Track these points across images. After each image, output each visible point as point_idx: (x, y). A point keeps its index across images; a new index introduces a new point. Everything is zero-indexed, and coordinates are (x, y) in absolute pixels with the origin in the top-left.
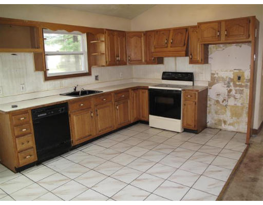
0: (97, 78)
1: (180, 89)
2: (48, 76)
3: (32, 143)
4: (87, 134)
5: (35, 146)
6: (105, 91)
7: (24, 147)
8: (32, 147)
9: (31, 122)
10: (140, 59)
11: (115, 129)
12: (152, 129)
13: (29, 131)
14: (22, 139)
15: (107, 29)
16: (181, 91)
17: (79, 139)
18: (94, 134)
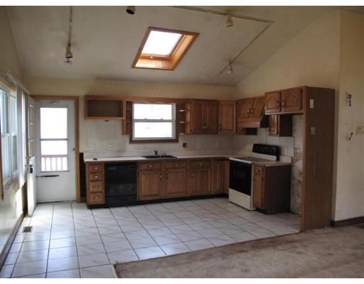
0: (185, 145)
1: (250, 162)
2: (134, 139)
3: (101, 189)
4: (155, 193)
5: (104, 191)
6: (179, 157)
7: (95, 190)
8: (101, 192)
9: (103, 172)
10: (231, 128)
11: (189, 195)
12: (230, 204)
13: (100, 179)
14: (94, 183)
15: (193, 100)
16: (251, 165)
17: (145, 196)
18: (163, 196)
